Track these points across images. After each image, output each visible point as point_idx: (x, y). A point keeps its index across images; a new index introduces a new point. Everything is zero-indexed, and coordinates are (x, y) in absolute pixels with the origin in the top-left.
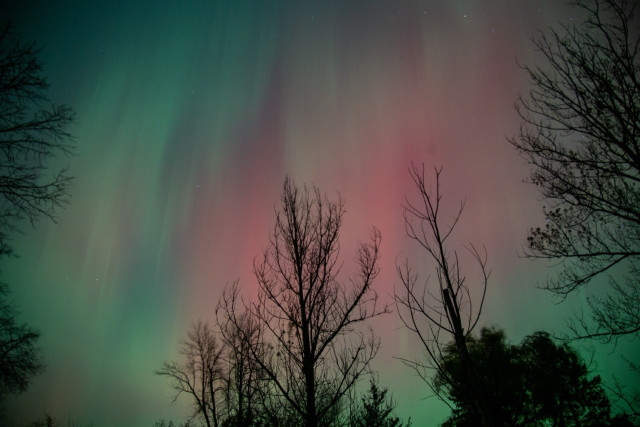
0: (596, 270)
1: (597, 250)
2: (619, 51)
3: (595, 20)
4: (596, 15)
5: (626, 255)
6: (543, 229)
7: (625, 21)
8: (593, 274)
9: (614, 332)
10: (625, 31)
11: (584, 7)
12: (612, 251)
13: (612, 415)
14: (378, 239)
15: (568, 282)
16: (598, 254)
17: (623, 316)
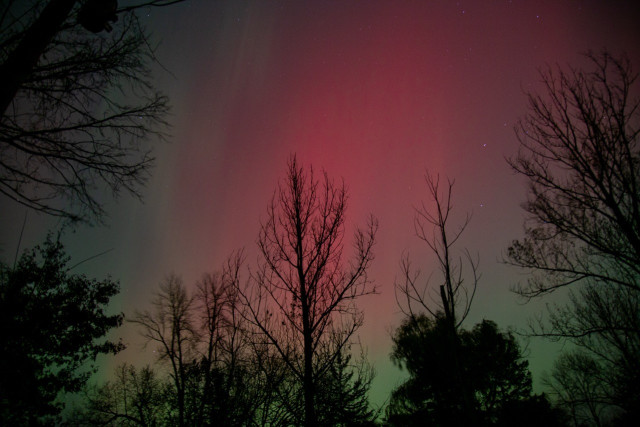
0: (559, 283)
1: (563, 267)
2: (617, 108)
3: (601, 75)
4: (604, 71)
5: (587, 275)
6: (522, 242)
7: (627, 84)
8: (557, 286)
9: (564, 334)
10: (625, 93)
11: (594, 60)
12: (576, 270)
13: (532, 394)
14: (374, 227)
15: (535, 290)
16: (564, 270)
17: (574, 322)
